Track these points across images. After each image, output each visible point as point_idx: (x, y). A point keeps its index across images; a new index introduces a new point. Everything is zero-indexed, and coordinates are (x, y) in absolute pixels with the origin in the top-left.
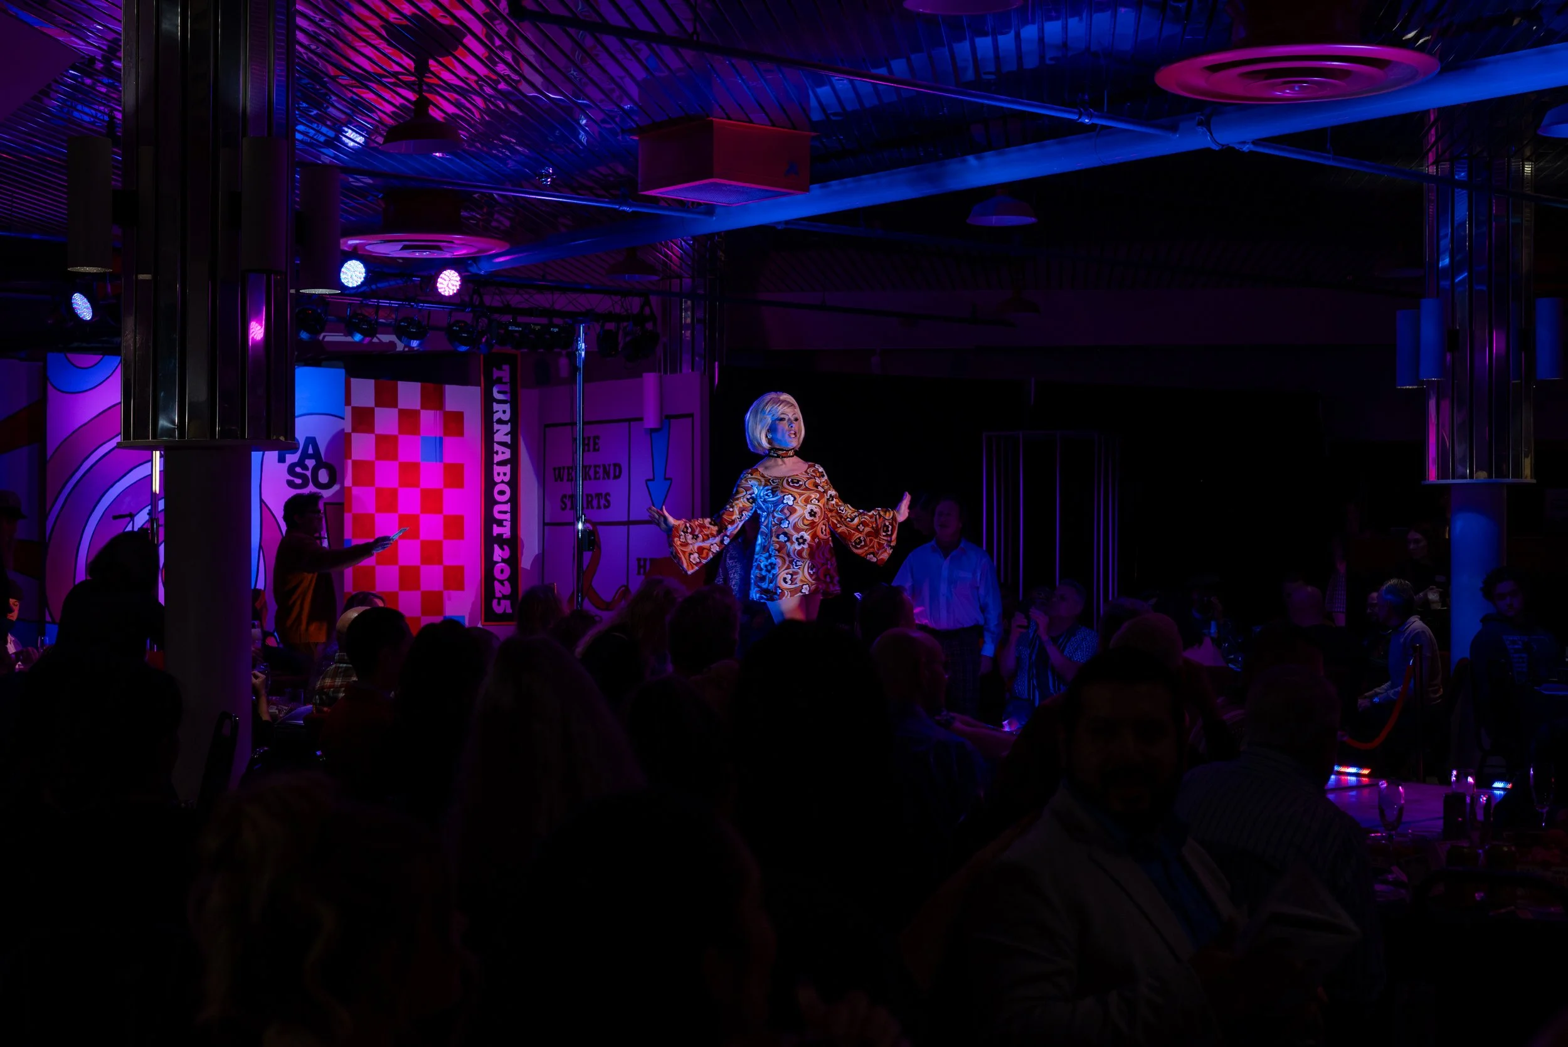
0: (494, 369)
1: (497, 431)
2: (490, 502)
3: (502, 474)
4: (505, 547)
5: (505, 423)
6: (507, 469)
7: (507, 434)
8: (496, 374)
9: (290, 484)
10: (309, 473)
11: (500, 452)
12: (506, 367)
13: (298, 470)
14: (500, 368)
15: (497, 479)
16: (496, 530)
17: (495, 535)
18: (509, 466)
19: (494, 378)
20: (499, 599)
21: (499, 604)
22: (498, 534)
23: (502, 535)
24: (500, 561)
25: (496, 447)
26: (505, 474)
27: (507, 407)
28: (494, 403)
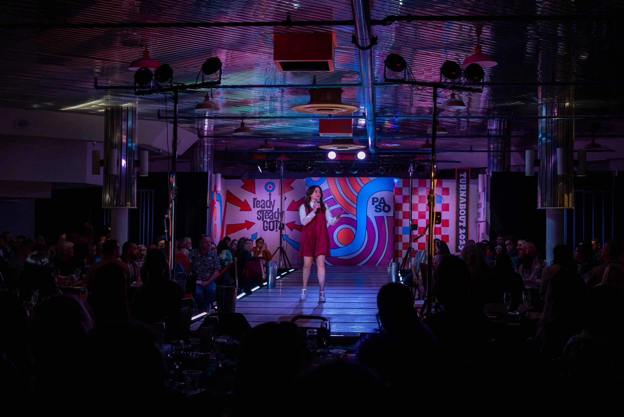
0: (461, 174)
1: (461, 193)
2: (458, 215)
3: (462, 207)
4: (463, 229)
5: (464, 190)
6: (465, 205)
7: (465, 194)
8: (461, 175)
9: (376, 211)
10: (382, 208)
11: (462, 200)
12: (465, 173)
13: (378, 207)
14: (463, 174)
15: (461, 208)
16: (460, 224)
17: (460, 225)
18: (465, 204)
19: (461, 177)
20: (461, 246)
21: (461, 247)
22: (461, 225)
23: (462, 226)
24: (462, 233)
25: (461, 198)
26: (464, 207)
27: (465, 186)
28: (460, 185)
